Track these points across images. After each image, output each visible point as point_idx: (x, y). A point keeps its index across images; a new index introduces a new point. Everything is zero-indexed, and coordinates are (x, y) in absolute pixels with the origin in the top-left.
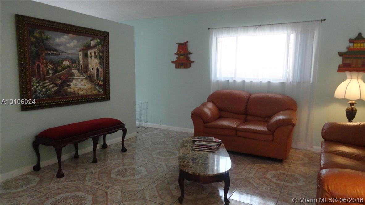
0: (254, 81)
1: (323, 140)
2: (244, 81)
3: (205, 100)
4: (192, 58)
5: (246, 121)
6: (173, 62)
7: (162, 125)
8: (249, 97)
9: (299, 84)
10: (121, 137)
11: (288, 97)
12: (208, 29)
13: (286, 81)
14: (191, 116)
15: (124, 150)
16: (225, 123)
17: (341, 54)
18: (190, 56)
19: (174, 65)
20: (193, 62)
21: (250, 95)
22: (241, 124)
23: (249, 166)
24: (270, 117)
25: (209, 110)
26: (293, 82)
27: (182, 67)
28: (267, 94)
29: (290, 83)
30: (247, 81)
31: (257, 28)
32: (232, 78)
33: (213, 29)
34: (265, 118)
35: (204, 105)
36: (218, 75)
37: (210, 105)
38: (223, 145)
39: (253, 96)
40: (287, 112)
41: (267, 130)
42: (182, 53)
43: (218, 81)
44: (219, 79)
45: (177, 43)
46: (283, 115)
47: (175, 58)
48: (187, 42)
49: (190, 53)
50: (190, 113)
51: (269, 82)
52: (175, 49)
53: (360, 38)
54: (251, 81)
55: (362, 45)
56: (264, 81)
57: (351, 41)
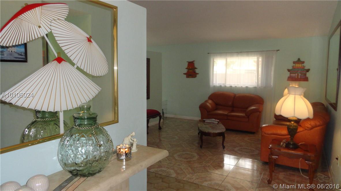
0: (238, 86)
1: (275, 119)
2: (231, 86)
3: (207, 99)
4: (197, 71)
5: (233, 111)
6: (184, 74)
9: (265, 88)
10: (159, 121)
11: (258, 96)
12: (208, 53)
13: (257, 86)
15: (160, 128)
16: (220, 112)
17: (289, 70)
18: (196, 70)
19: (185, 76)
20: (198, 74)
21: (235, 95)
22: (229, 113)
24: (247, 108)
25: (209, 104)
27: (190, 77)
28: (246, 94)
29: (260, 87)
30: (233, 86)
31: (239, 54)
32: (224, 84)
33: (211, 53)
34: (243, 109)
35: (206, 101)
36: (214, 82)
37: (210, 101)
38: (220, 122)
39: (237, 95)
41: (245, 115)
42: (190, 68)
43: (214, 86)
44: (215, 85)
45: (187, 62)
46: (254, 106)
47: (186, 71)
48: (194, 61)
49: (196, 68)
50: (198, 107)
51: (247, 87)
52: (186, 65)
53: (299, 61)
54: (236, 86)
55: (300, 65)
56: (244, 86)
57: (294, 63)
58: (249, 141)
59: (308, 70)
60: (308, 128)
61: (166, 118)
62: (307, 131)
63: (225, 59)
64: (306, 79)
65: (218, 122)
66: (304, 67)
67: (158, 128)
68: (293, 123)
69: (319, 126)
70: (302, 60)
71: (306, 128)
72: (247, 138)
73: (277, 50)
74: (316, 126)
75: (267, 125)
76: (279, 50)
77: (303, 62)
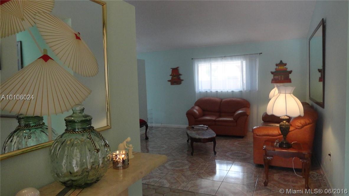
0: (223, 91)
1: (263, 122)
2: (217, 91)
3: (193, 105)
4: (182, 77)
5: (220, 116)
6: (168, 81)
7: (162, 125)
8: (221, 101)
9: (250, 92)
10: (145, 131)
11: (244, 100)
12: (192, 59)
13: (242, 90)
14: (186, 115)
15: (147, 138)
16: (208, 118)
17: (272, 73)
19: (170, 83)
20: (183, 80)
21: (222, 100)
22: (217, 118)
23: (224, 141)
24: (235, 112)
25: (196, 110)
26: (247, 90)
27: (175, 84)
28: (232, 99)
29: (245, 91)
30: (219, 91)
31: (223, 58)
32: (209, 90)
33: (195, 59)
34: (231, 114)
35: (193, 108)
36: (200, 88)
37: (197, 108)
39: (224, 100)
40: (244, 109)
41: (233, 119)
42: (175, 74)
43: (200, 92)
44: (201, 91)
45: (171, 68)
46: (241, 110)
47: (170, 78)
48: (178, 67)
49: (181, 75)
50: (185, 114)
51: (233, 91)
52: (170, 72)
53: (281, 64)
54: (222, 91)
55: (283, 67)
56: (230, 91)
57: (277, 65)
58: (239, 145)
59: (290, 72)
60: (298, 126)
61: (152, 127)
62: (297, 129)
63: (210, 64)
64: (289, 81)
65: (208, 128)
66: (286, 69)
67: (145, 138)
68: (285, 123)
69: (309, 124)
70: (284, 62)
71: (297, 127)
72: (236, 142)
73: (260, 54)
74: (306, 125)
75: (258, 127)
76: (261, 53)
77: (285, 65)
